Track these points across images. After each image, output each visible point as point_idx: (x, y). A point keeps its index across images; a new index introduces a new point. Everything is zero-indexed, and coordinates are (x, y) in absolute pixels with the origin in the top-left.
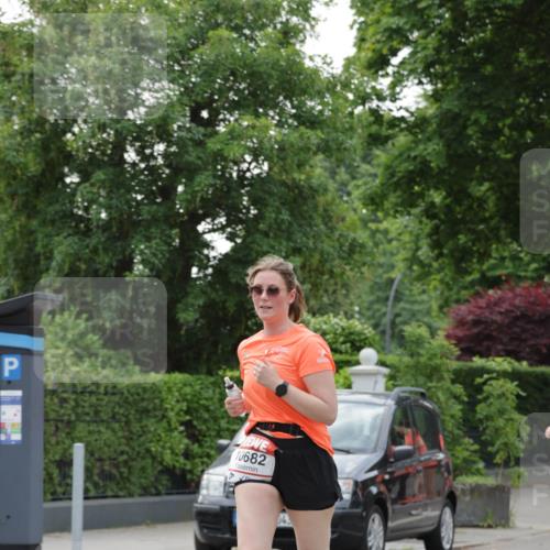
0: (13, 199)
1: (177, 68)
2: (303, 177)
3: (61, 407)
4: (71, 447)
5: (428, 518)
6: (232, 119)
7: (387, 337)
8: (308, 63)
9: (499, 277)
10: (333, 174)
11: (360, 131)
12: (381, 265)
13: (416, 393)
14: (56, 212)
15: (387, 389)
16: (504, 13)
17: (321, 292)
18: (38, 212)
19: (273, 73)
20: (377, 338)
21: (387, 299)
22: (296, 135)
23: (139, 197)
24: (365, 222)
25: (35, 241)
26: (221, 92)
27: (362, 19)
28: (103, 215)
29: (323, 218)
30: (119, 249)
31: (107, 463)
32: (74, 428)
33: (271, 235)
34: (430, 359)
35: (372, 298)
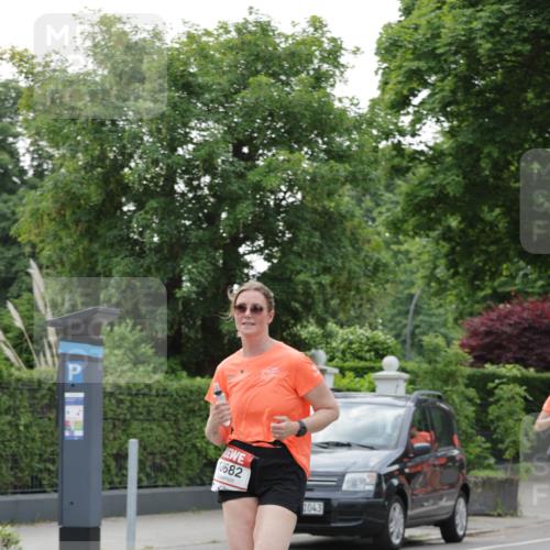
0: (77, 225)
1: (221, 110)
2: (333, 205)
3: (118, 407)
4: (126, 442)
5: (444, 508)
6: (270, 154)
7: (408, 346)
8: (337, 104)
9: (509, 293)
10: (359, 201)
11: (383, 163)
12: (402, 283)
13: (434, 396)
14: (115, 237)
15: (408, 392)
16: (513, 59)
17: (349, 306)
18: (99, 237)
19: (306, 113)
20: (399, 347)
21: (407, 312)
22: (327, 168)
23: (188, 223)
24: (387, 244)
25: (97, 261)
26: (259, 130)
27: (385, 65)
28: (156, 239)
29: (351, 241)
30: (170, 268)
31: (158, 456)
32: (129, 426)
33: (304, 256)
34: (445, 365)
35: (394, 311)
